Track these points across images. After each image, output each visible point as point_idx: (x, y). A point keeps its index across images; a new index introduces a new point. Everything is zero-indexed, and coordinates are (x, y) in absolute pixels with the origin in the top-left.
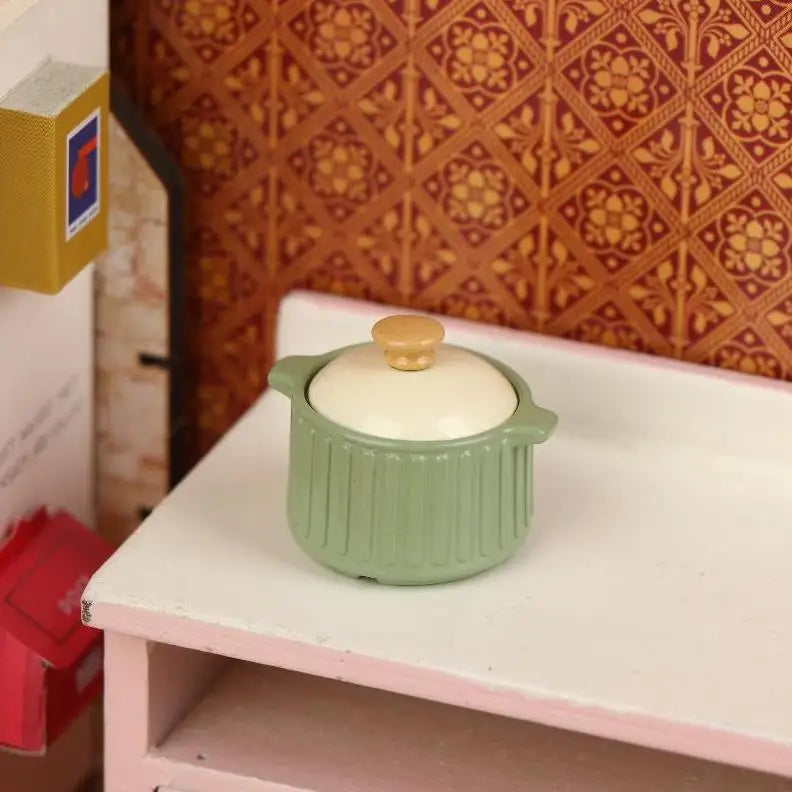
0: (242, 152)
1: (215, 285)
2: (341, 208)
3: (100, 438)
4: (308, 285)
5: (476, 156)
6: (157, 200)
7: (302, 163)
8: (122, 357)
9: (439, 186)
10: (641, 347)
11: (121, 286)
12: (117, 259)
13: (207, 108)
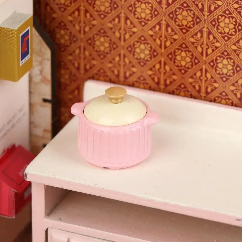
0: (73, 38)
1: (65, 78)
2: (103, 55)
3: (31, 123)
4: (93, 78)
5: (142, 40)
6: (48, 53)
7: (91, 42)
8: (37, 99)
9: (131, 49)
10: (192, 97)
11: (37, 78)
12: (36, 70)
13: (62, 25)
